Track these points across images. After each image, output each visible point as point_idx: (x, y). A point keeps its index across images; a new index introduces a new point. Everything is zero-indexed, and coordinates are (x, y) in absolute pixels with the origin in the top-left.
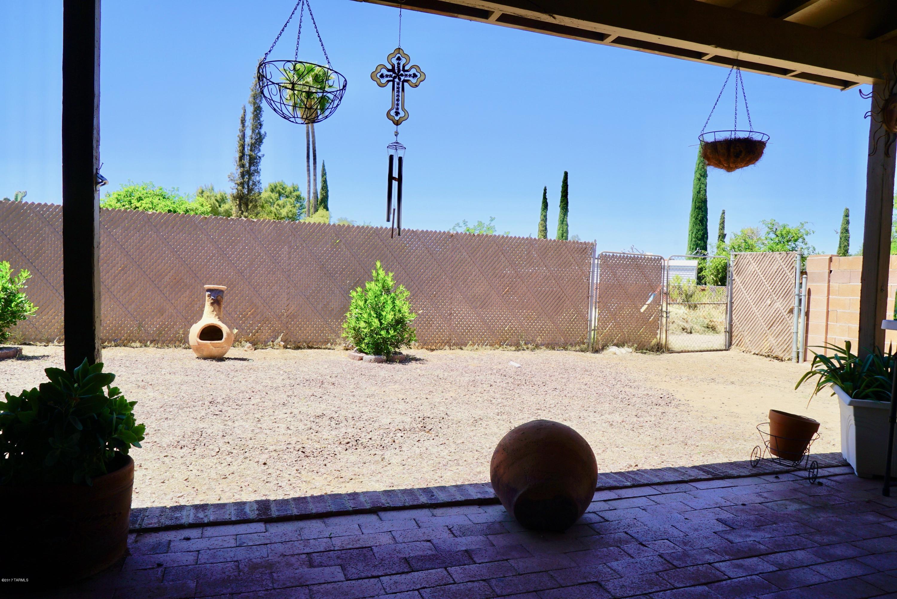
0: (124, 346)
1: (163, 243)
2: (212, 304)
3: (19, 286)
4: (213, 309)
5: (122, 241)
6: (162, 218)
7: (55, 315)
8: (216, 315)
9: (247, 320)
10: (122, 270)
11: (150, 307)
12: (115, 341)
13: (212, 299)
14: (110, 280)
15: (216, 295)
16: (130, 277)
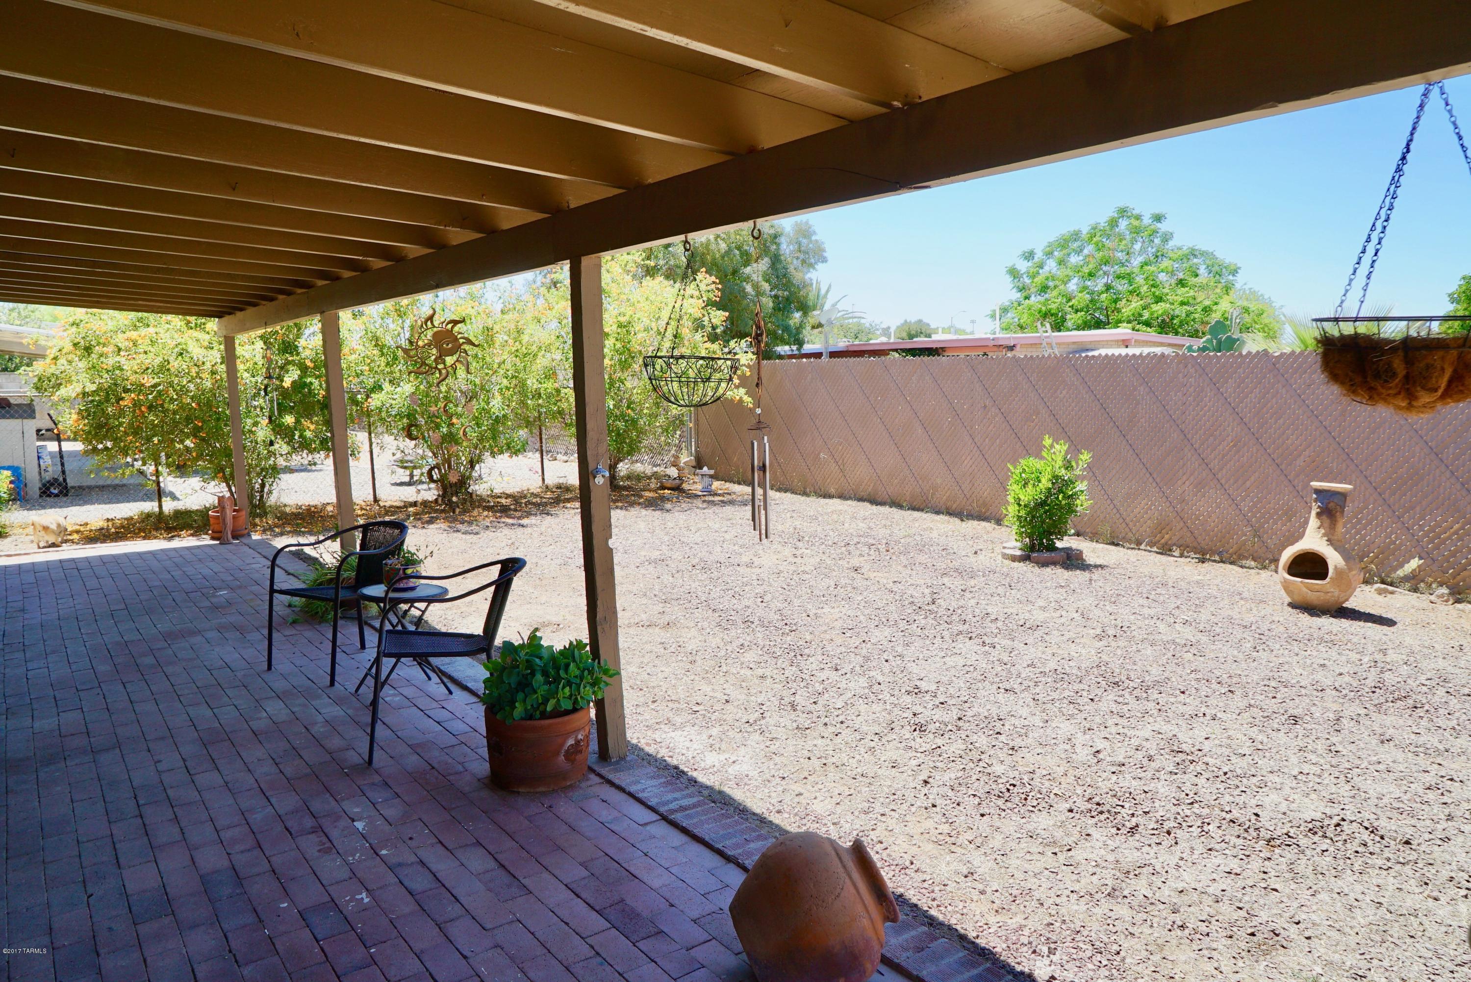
0: (1231, 563)
1: (1295, 402)
2: (1319, 515)
3: (1078, 472)
4: (1319, 523)
5: (1234, 400)
6: (1294, 362)
7: (1148, 509)
8: (1324, 535)
9: (1443, 542)
10: (1234, 446)
11: (1271, 505)
12: (1220, 554)
13: (1319, 507)
14: (1216, 461)
15: (1326, 501)
16: (1245, 458)
